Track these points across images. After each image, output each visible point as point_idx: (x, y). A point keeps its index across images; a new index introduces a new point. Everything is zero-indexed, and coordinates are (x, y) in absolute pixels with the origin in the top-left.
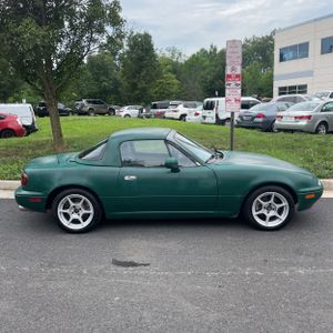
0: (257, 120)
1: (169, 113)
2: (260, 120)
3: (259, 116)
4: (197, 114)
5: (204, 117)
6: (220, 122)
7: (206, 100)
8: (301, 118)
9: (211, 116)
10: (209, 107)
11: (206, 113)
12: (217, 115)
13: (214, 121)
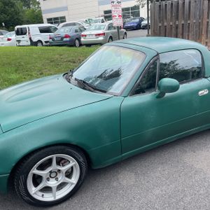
0: (65, 39)
2: (68, 39)
3: (66, 36)
4: (9, 40)
5: (19, 41)
6: (34, 44)
7: (16, 27)
8: (99, 35)
9: (25, 40)
10: (21, 32)
11: (20, 37)
12: (30, 39)
13: (29, 43)
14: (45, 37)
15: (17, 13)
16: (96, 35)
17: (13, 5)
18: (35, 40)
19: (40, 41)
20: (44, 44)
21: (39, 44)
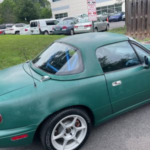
0: (63, 30)
1: (7, 31)
2: (65, 30)
3: (64, 28)
4: (26, 30)
5: (32, 31)
6: (42, 33)
7: (31, 22)
8: (87, 26)
9: (36, 30)
10: (34, 25)
11: (33, 28)
12: (40, 29)
14: (50, 28)
15: (35, 11)
16: (85, 26)
17: (32, 6)
18: (43, 30)
19: (46, 31)
20: (49, 33)
21: (46, 33)
